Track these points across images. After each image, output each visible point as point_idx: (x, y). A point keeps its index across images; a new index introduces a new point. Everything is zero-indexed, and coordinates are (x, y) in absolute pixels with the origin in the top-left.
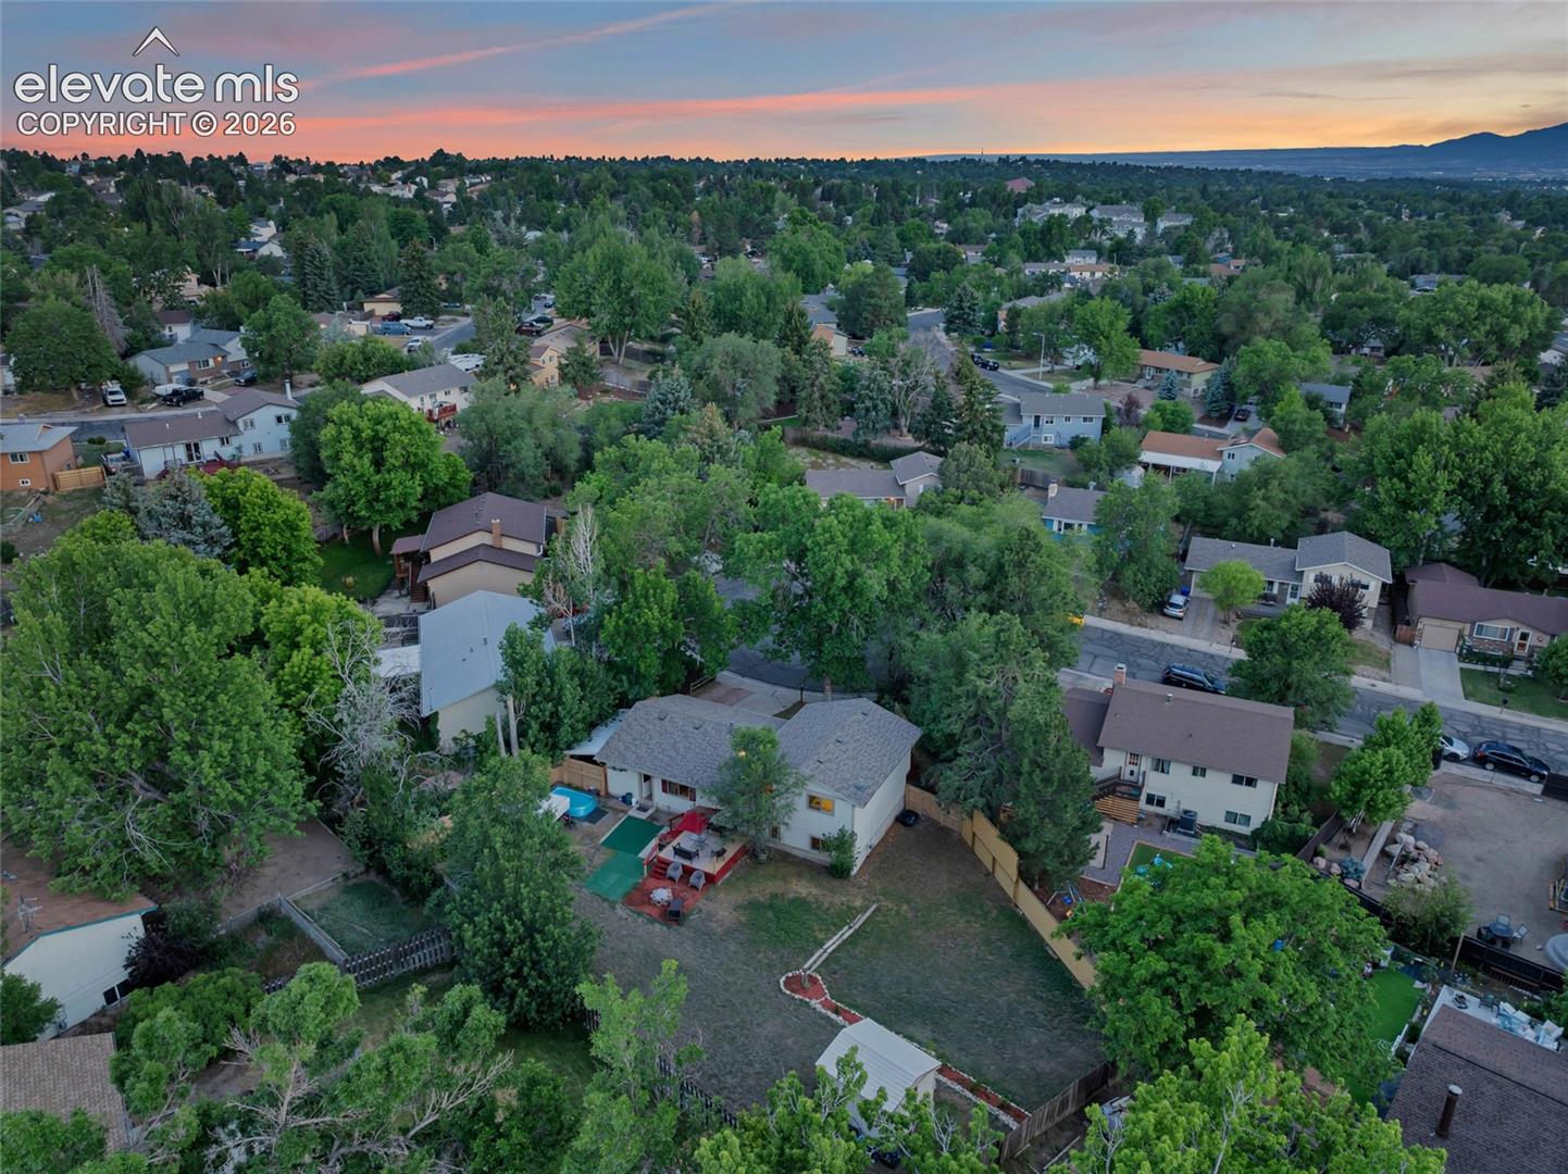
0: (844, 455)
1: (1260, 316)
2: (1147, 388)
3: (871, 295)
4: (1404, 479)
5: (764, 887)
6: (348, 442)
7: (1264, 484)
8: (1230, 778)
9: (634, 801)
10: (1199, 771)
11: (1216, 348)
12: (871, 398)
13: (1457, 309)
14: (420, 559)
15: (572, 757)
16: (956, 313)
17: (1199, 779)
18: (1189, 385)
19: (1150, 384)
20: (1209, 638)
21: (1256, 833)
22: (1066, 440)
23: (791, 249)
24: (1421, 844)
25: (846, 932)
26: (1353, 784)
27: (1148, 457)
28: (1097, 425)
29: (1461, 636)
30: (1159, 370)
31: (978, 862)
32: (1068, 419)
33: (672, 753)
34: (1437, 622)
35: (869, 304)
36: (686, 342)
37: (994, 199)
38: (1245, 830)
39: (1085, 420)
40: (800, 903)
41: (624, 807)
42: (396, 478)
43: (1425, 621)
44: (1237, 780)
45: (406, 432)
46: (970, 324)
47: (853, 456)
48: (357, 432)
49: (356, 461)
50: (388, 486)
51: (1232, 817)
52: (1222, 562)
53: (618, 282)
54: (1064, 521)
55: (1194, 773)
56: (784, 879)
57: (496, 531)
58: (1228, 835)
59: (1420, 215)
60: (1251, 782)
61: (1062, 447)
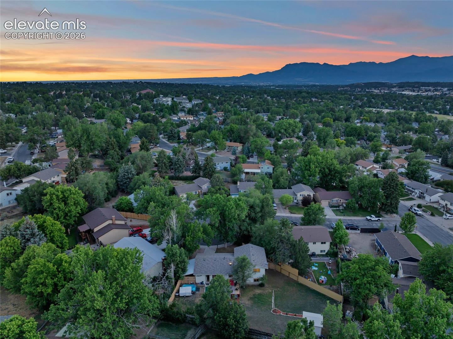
0: (173, 180)
1: (250, 132)
2: (228, 151)
3: (150, 132)
4: (309, 171)
5: (251, 294)
6: (55, 200)
7: (282, 175)
8: (320, 243)
9: (204, 283)
10: (314, 243)
11: (241, 140)
12: (179, 164)
13: (285, 126)
14: (90, 231)
15: (186, 276)
16: (171, 135)
17: (315, 245)
18: (237, 150)
19: (228, 150)
20: (284, 213)
21: (327, 254)
22: (222, 168)
23: (113, 118)
24: (351, 248)
25: (273, 298)
26: (340, 239)
27: (246, 170)
28: (229, 164)
29: (329, 203)
30: (229, 147)
31: (284, 275)
32: (222, 163)
33: (213, 268)
34: (324, 201)
35: (150, 135)
36: (113, 153)
37: (148, 97)
38: (324, 253)
39: (226, 163)
40: (260, 294)
41: (202, 285)
42: (73, 208)
43: (322, 201)
44: (322, 243)
45: (74, 194)
46: (175, 137)
47: (175, 180)
48: (57, 196)
49: (60, 205)
50: (70, 211)
51: (322, 251)
52: (283, 195)
53: (88, 137)
54: (244, 191)
55: (314, 244)
56: (252, 290)
57: (114, 219)
58: (323, 255)
59: (248, 96)
60: (325, 243)
61: (222, 170)
